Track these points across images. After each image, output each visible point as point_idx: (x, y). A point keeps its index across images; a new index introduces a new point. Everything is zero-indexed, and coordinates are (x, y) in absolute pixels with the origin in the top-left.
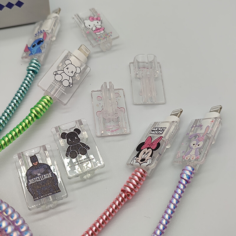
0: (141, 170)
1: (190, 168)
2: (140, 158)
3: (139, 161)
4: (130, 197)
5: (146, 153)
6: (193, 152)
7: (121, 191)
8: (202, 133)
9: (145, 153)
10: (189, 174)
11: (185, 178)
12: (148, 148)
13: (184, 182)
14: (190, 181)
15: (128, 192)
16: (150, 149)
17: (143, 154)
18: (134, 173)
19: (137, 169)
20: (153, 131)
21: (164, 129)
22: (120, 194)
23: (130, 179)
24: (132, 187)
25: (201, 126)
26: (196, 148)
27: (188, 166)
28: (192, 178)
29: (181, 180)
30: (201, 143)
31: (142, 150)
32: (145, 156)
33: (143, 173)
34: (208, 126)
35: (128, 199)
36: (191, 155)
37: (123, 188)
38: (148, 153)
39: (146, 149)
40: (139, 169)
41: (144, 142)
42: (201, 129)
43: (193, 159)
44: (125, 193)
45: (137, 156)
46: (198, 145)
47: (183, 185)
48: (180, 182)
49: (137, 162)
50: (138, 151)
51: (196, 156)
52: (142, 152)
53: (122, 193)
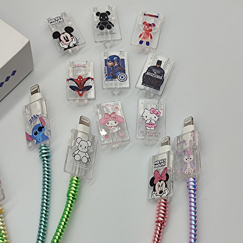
0: (163, 201)
1: (192, 179)
2: (158, 191)
3: (158, 194)
4: (165, 224)
5: (161, 186)
6: (189, 166)
7: (156, 222)
8: (188, 148)
9: (159, 186)
10: (193, 184)
11: (192, 188)
12: (160, 181)
13: (192, 191)
14: (196, 188)
15: (162, 221)
16: (162, 182)
17: (159, 187)
18: (158, 205)
19: (159, 201)
20: (156, 165)
21: (165, 160)
22: (156, 225)
23: (158, 210)
24: (163, 216)
25: (184, 141)
26: (190, 162)
27: (189, 178)
28: (196, 185)
29: (190, 191)
30: (192, 156)
31: (156, 184)
32: (161, 188)
33: (165, 202)
34: (191, 140)
35: (164, 226)
36: (189, 169)
37: (156, 220)
38: (162, 185)
39: (159, 182)
40: (160, 200)
41: (154, 177)
42: (186, 144)
43: (191, 171)
44: (159, 223)
45: (154, 190)
46: (190, 159)
47: (193, 194)
48: (190, 193)
49: (157, 195)
50: (152, 186)
51: (193, 168)
52: (157, 186)
53: (158, 224)
